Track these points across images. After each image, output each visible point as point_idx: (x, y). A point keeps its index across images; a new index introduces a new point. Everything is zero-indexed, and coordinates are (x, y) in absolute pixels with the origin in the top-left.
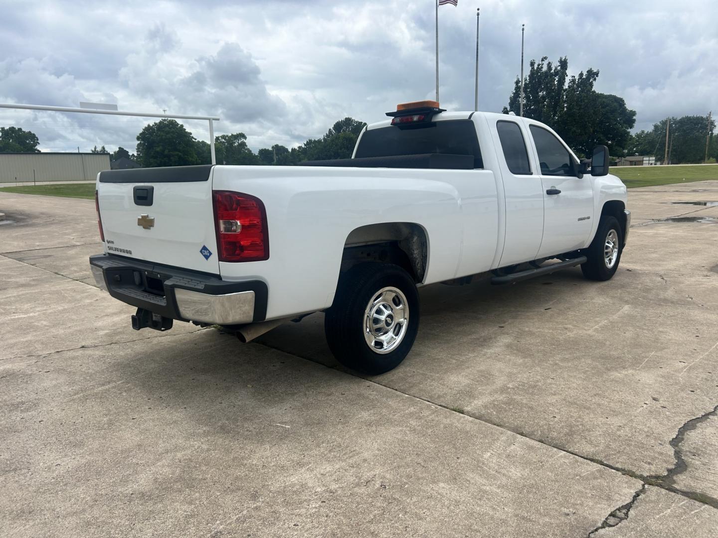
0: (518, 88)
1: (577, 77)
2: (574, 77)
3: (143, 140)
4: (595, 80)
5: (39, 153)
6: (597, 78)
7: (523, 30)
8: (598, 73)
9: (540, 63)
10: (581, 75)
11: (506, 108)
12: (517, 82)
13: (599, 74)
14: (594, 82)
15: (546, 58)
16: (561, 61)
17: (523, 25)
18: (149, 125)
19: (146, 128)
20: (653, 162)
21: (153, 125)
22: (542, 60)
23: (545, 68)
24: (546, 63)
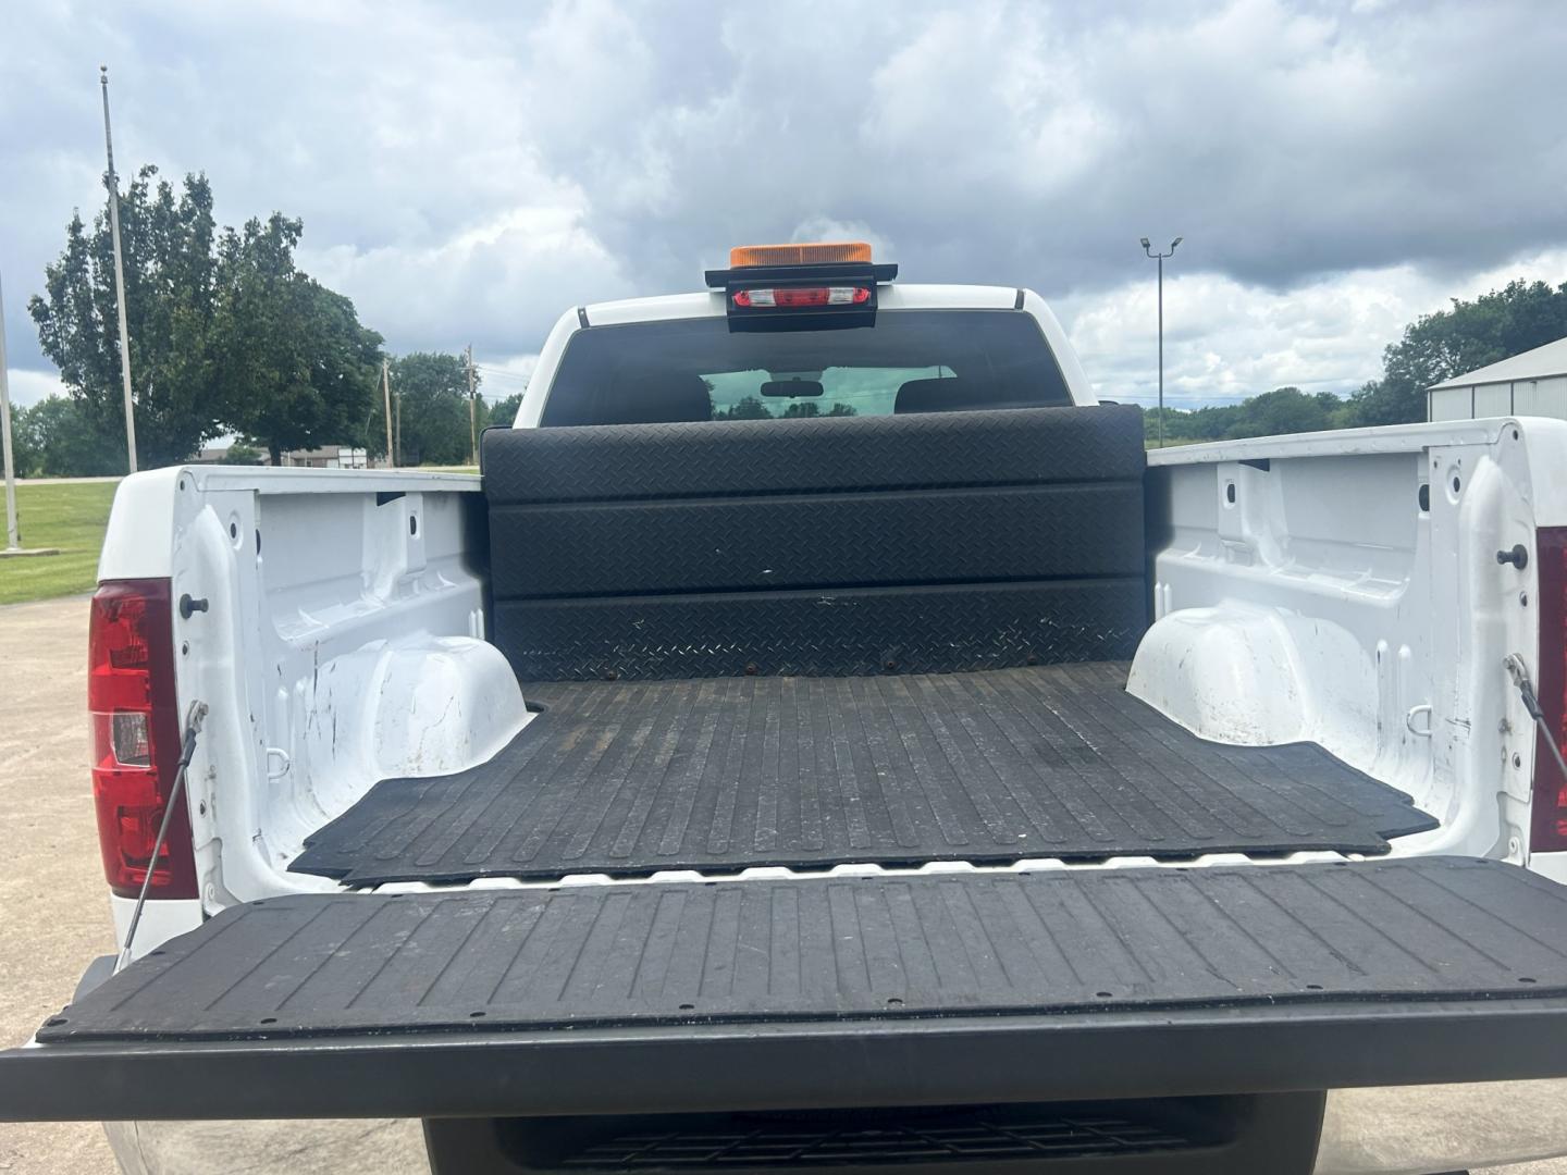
0: (78, 244)
1: (240, 232)
2: (232, 230)
4: (294, 242)
6: (298, 238)
7: (104, 81)
8: (301, 227)
9: (138, 180)
10: (252, 227)
11: (41, 301)
12: (76, 227)
13: (303, 231)
14: (292, 248)
15: (153, 169)
16: (190, 184)
17: (104, 69)
20: (364, 460)
22: (144, 174)
23: (153, 198)
24: (153, 182)
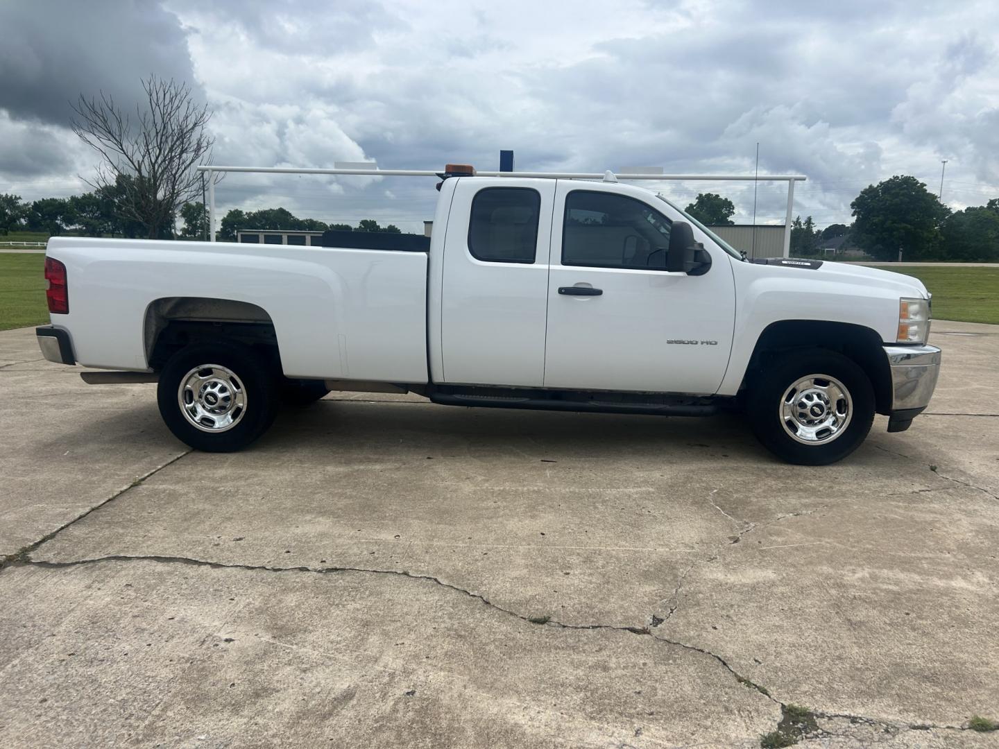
3: (858, 208)
5: (732, 225)
18: (871, 186)
19: (866, 190)
21: (878, 186)
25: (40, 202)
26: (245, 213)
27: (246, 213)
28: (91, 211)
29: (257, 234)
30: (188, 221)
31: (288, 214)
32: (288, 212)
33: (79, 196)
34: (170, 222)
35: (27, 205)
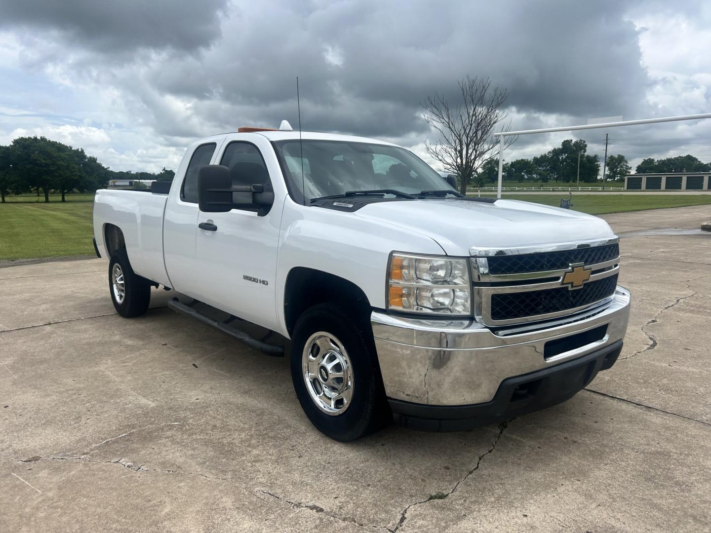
25: (515, 162)
26: (656, 161)
27: (658, 161)
28: (545, 166)
29: (661, 176)
30: (611, 169)
31: (695, 159)
32: (695, 158)
33: (539, 157)
34: (596, 170)
35: (507, 164)
